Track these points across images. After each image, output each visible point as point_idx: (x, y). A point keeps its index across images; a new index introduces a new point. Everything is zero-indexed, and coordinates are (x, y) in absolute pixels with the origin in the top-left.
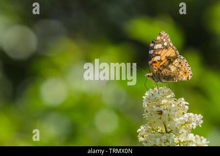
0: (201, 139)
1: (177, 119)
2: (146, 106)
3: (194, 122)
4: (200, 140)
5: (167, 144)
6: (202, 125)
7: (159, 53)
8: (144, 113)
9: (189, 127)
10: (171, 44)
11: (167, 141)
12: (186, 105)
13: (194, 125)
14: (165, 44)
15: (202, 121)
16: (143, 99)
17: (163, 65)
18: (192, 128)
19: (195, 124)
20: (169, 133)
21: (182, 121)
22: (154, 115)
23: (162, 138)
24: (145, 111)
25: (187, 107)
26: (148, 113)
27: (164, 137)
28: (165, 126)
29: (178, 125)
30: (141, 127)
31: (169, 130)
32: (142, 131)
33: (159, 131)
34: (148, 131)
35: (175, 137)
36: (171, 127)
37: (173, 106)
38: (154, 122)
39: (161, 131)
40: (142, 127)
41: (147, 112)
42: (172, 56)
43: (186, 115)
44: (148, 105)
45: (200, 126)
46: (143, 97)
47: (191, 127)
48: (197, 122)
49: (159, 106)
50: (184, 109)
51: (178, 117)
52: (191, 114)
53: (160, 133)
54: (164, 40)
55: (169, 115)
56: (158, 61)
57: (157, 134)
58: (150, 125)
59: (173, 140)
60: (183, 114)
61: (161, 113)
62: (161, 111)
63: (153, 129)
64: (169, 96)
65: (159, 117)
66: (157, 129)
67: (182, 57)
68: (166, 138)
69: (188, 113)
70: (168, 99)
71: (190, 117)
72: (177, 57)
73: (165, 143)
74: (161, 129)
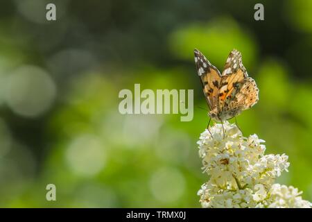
0: (291, 190)
1: (251, 167)
2: (204, 155)
3: (277, 166)
4: (288, 192)
5: (244, 206)
6: (288, 168)
7: (227, 81)
8: (202, 166)
9: (271, 175)
10: (241, 65)
11: (243, 201)
12: (261, 143)
13: (277, 171)
14: (235, 67)
15: (288, 164)
16: (199, 145)
17: (230, 97)
18: (276, 176)
19: (279, 170)
20: (243, 188)
21: (259, 168)
22: (217, 167)
23: (234, 197)
24: (203, 163)
25: (263, 147)
26: (209, 166)
27: (238, 196)
28: (236, 180)
29: (255, 175)
30: (202, 187)
31: (242, 185)
32: (205, 192)
33: (228, 188)
34: (213, 191)
35: (254, 193)
36: (244, 180)
37: (243, 148)
38: (220, 177)
39: (232, 187)
40: (204, 187)
41: (206, 163)
42: (239, 81)
43: (264, 159)
44: (206, 153)
45: (287, 171)
46: (198, 142)
47: (274, 174)
48: (282, 166)
49: (222, 152)
50: (260, 150)
51: (252, 163)
52: (271, 156)
53: (230, 191)
54: (235, 61)
55: (239, 163)
56: (225, 92)
57: (226, 194)
58: (215, 182)
59: (251, 198)
60: (260, 157)
61: (226, 162)
62: (225, 159)
63: (219, 188)
64: (236, 135)
65: (226, 168)
66: (226, 186)
67: (251, 79)
68: (240, 197)
69: (266, 156)
70: (235, 140)
71: (269, 160)
72: (246, 81)
73: (239, 204)
74: (231, 184)
